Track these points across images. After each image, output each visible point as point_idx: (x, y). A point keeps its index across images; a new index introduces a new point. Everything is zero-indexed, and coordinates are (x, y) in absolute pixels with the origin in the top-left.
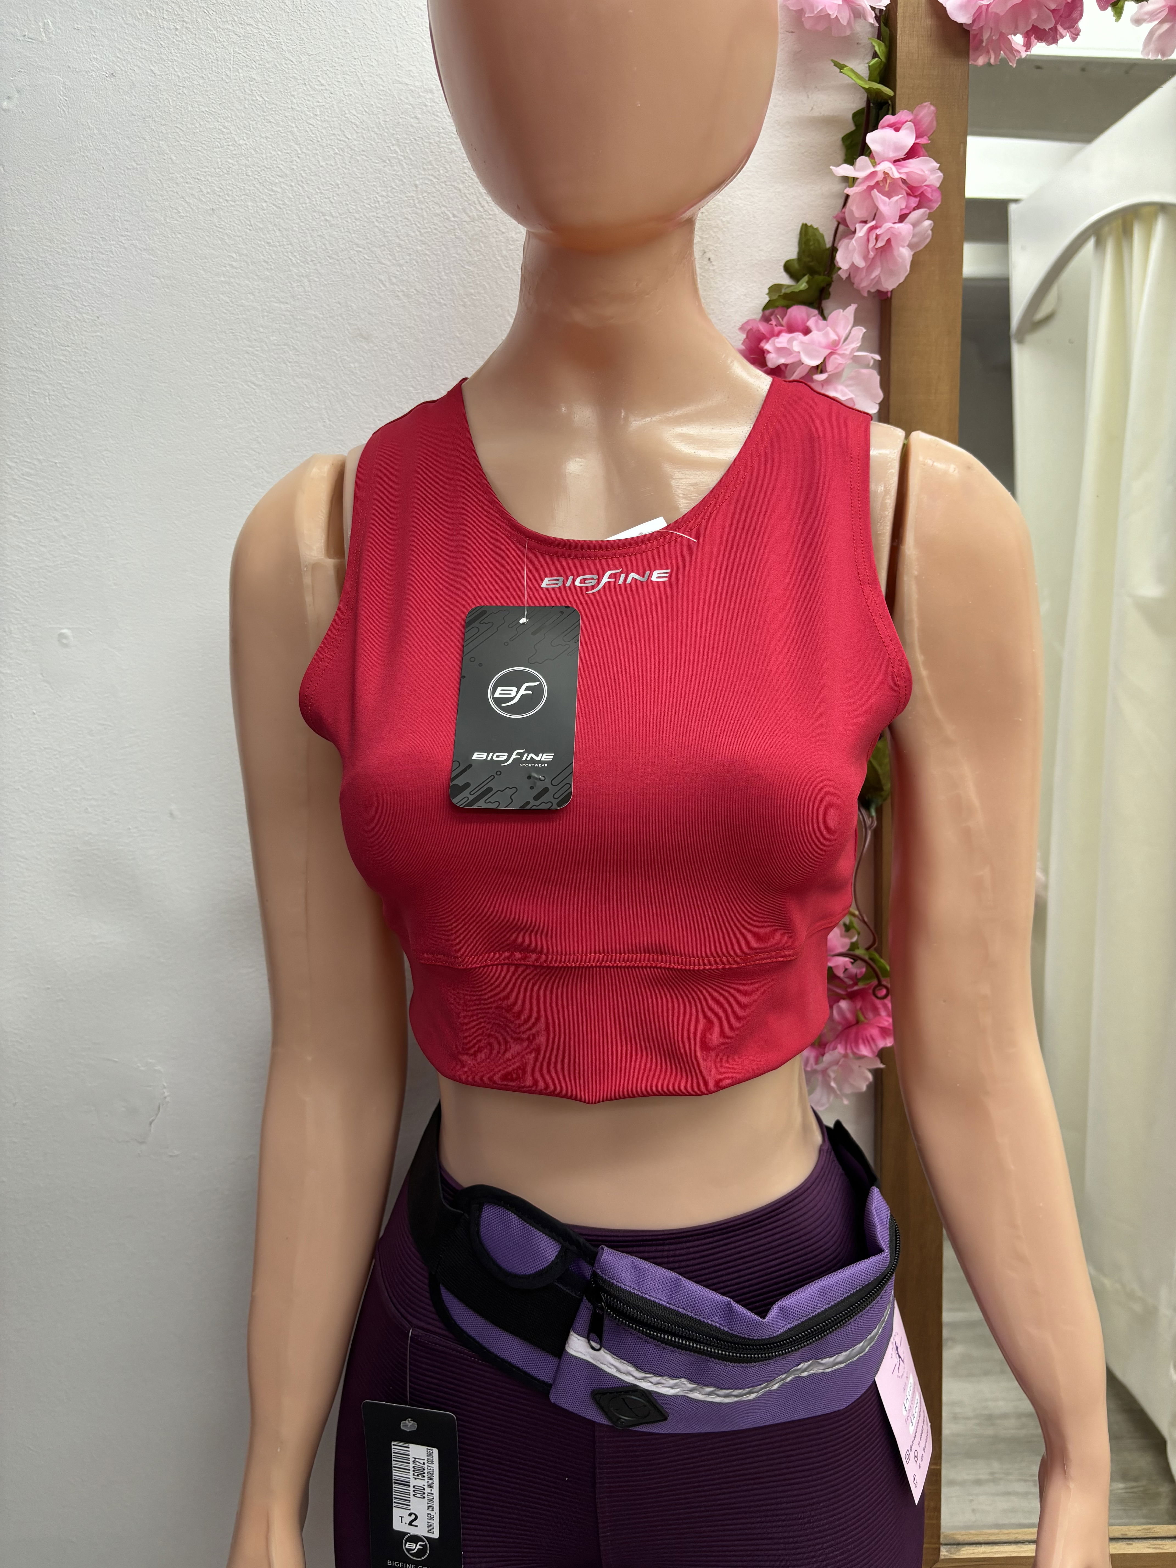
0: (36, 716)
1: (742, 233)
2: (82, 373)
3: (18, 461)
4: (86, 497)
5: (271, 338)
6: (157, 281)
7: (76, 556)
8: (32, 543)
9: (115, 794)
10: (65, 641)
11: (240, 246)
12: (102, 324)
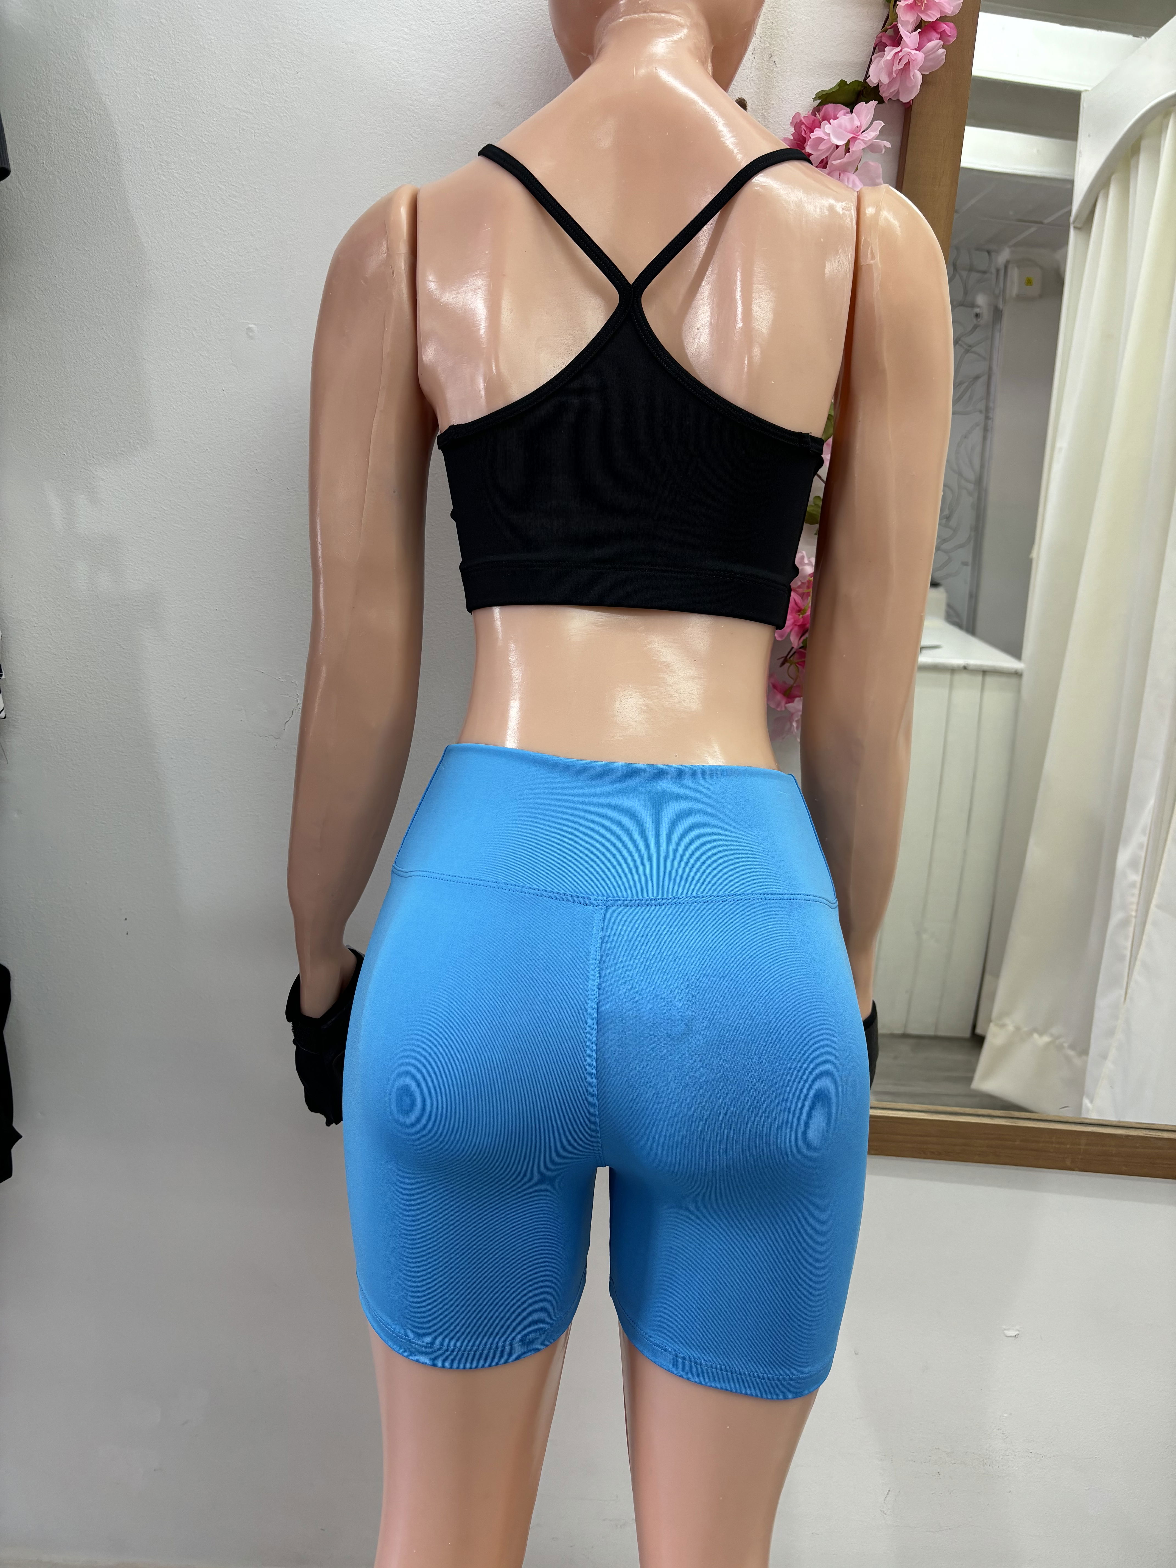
0: (224, 392)
1: (802, 43)
2: (282, 117)
3: (227, 184)
4: (276, 218)
5: (428, 99)
6: (346, 46)
7: (265, 266)
8: (232, 252)
9: (279, 460)
10: (251, 334)
11: (411, 23)
12: (300, 78)
